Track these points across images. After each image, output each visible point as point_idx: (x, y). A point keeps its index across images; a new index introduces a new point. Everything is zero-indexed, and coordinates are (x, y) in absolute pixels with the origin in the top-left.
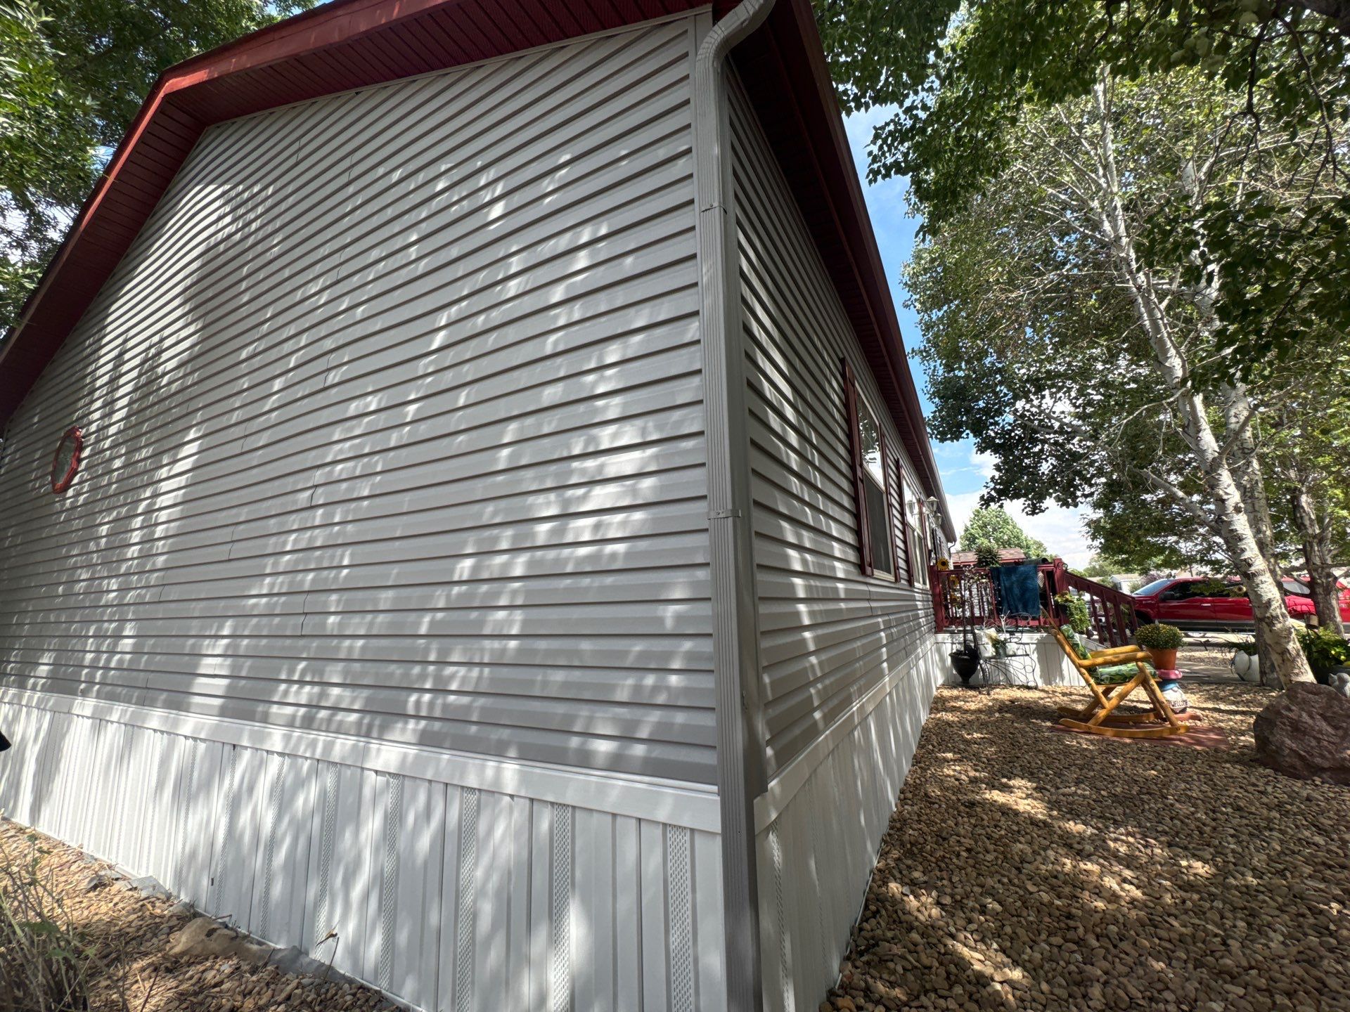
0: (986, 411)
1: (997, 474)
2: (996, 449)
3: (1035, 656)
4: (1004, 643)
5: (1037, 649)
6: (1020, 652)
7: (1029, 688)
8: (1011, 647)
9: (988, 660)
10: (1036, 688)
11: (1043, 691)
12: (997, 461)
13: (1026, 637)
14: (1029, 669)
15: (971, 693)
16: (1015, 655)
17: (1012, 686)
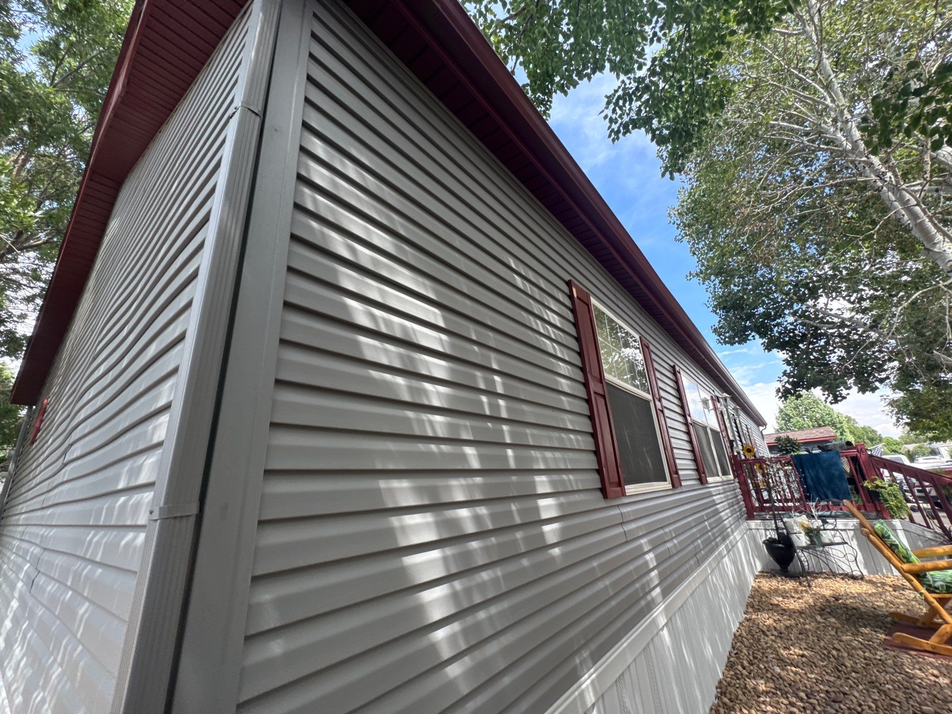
0: (766, 315)
1: (788, 369)
2: (782, 347)
3: (854, 543)
4: (818, 530)
5: (855, 535)
6: (837, 540)
7: (854, 578)
8: (826, 536)
9: (803, 549)
10: (862, 578)
11: (870, 582)
12: (786, 356)
13: (840, 523)
14: (851, 558)
15: (790, 585)
16: (832, 544)
17: (834, 575)
